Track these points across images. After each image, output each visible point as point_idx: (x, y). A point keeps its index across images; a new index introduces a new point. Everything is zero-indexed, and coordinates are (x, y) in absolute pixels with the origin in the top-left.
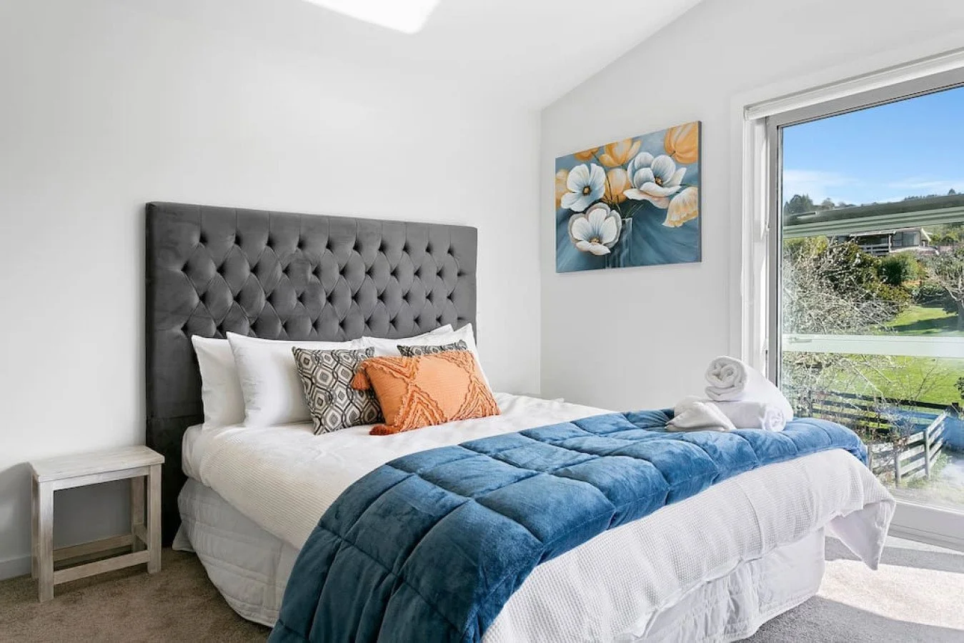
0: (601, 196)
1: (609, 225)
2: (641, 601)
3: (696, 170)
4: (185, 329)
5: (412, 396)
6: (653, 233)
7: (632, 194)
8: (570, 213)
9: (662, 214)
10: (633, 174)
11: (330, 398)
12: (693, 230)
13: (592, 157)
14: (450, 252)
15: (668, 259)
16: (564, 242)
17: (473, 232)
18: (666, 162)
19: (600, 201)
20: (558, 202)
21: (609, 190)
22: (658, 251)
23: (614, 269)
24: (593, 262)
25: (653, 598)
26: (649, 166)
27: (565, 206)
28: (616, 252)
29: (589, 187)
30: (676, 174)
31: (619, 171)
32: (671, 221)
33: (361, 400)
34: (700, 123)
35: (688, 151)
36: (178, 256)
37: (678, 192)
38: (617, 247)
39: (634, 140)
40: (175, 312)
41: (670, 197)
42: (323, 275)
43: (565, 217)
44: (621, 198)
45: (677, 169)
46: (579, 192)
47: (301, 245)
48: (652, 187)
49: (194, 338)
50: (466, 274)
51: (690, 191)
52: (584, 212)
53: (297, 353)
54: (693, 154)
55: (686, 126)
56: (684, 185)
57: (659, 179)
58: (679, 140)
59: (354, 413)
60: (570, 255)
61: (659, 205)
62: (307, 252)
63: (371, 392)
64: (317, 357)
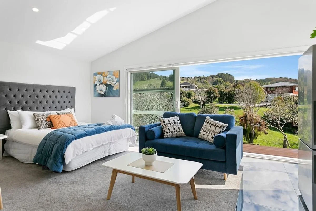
0: (102, 82)
1: (104, 88)
2: (90, 145)
3: (118, 80)
4: (6, 109)
5: (59, 122)
6: (111, 90)
7: (108, 83)
8: (97, 85)
9: (113, 87)
10: (108, 78)
11: (42, 123)
12: (118, 90)
13: (101, 74)
14: (69, 92)
15: (114, 96)
16: (95, 91)
17: (75, 88)
18: (114, 77)
19: (102, 83)
20: (94, 82)
21: (104, 81)
22: (112, 94)
23: (105, 97)
24: (101, 95)
25: (93, 145)
26: (111, 77)
27: (95, 83)
28: (105, 94)
29: (100, 80)
30: (116, 80)
31: (106, 78)
32: (115, 89)
33: (48, 123)
34: (119, 71)
35: (117, 76)
36: (4, 93)
37: (116, 83)
38: (105, 93)
39: (108, 72)
40: (3, 105)
41: (114, 84)
42: (39, 97)
43: (95, 86)
44: (106, 83)
46: (98, 81)
47: (34, 91)
48: (111, 81)
49: (8, 111)
50: (73, 97)
51: (117, 83)
52: (99, 85)
53: (34, 114)
54: (118, 76)
55: (117, 71)
56: (117, 82)
57: (112, 80)
58: (116, 73)
59: (47, 126)
60: (96, 94)
61: (113, 85)
62: (35, 92)
63: (51, 122)
64: (39, 115)
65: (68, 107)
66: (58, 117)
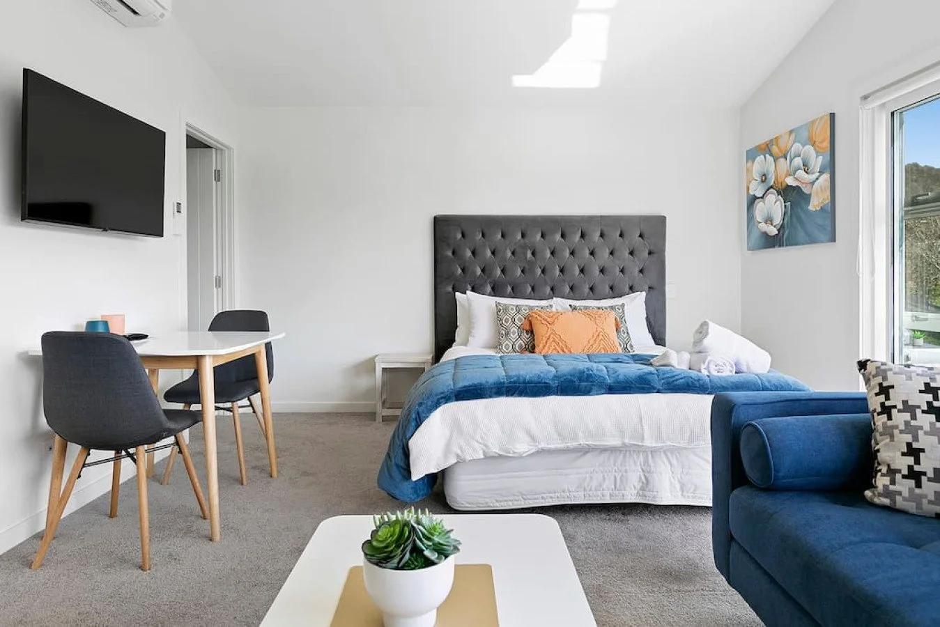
0: (772, 183)
1: (774, 207)
3: (831, 157)
4: (453, 288)
5: (550, 336)
6: (803, 216)
7: (790, 181)
8: (755, 198)
9: (807, 198)
10: (791, 162)
11: (507, 334)
12: (830, 211)
13: (766, 149)
14: (641, 236)
15: (812, 240)
16: (752, 223)
17: (662, 220)
18: (810, 149)
19: (771, 187)
20: (748, 189)
21: (776, 179)
22: (806, 232)
23: (781, 248)
24: (771, 242)
26: (800, 156)
27: (751, 193)
28: (781, 232)
29: (764, 175)
30: (817, 162)
31: (782, 160)
32: (814, 205)
33: (525, 336)
34: (832, 116)
35: (822, 142)
36: (449, 245)
37: (817, 179)
38: (781, 229)
39: (791, 132)
40: (447, 278)
41: (813, 183)
42: (538, 256)
43: (752, 200)
44: (784, 185)
45: (817, 157)
46: (759, 180)
47: (523, 236)
48: (801, 173)
49: (457, 294)
50: (657, 254)
51: (826, 176)
52: (762, 198)
53: (497, 304)
54: (827, 144)
55: (822, 118)
56: (821, 172)
57: (806, 167)
58: (817, 132)
59: (521, 345)
60: (755, 235)
61: (806, 190)
62: (526, 241)
63: (531, 332)
64: (506, 308)
65: (635, 288)
66: (548, 319)
